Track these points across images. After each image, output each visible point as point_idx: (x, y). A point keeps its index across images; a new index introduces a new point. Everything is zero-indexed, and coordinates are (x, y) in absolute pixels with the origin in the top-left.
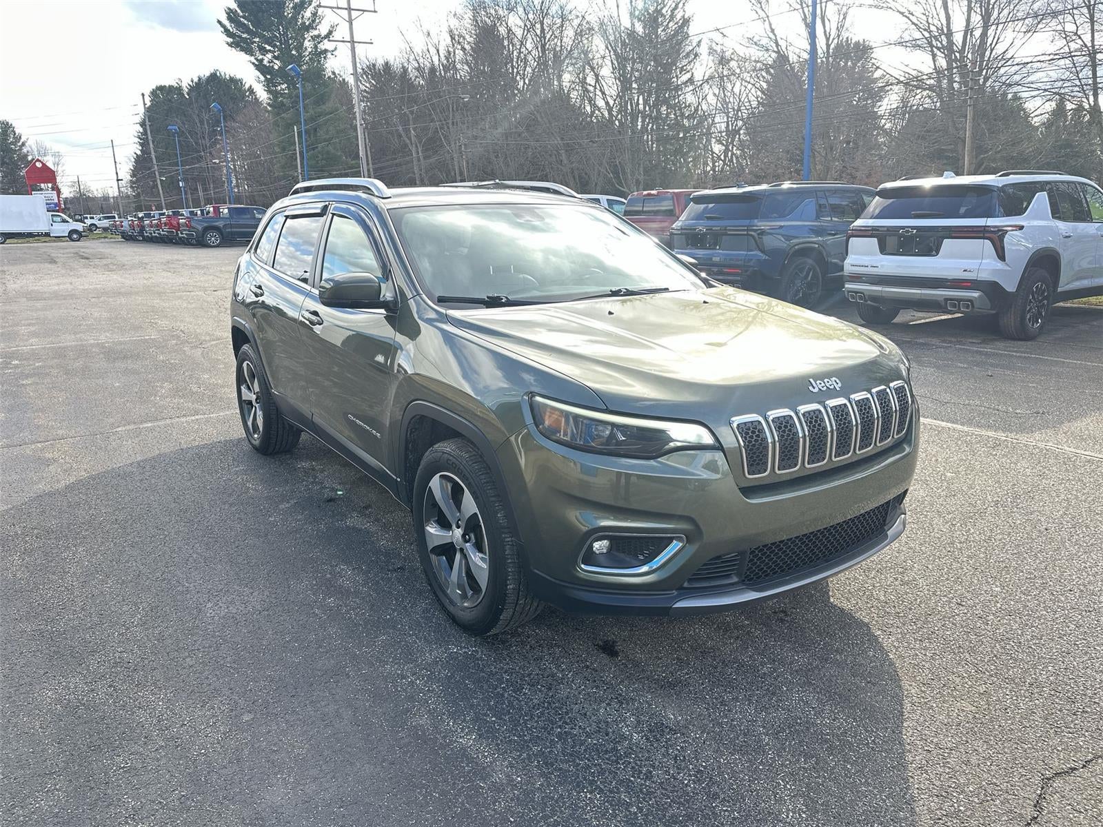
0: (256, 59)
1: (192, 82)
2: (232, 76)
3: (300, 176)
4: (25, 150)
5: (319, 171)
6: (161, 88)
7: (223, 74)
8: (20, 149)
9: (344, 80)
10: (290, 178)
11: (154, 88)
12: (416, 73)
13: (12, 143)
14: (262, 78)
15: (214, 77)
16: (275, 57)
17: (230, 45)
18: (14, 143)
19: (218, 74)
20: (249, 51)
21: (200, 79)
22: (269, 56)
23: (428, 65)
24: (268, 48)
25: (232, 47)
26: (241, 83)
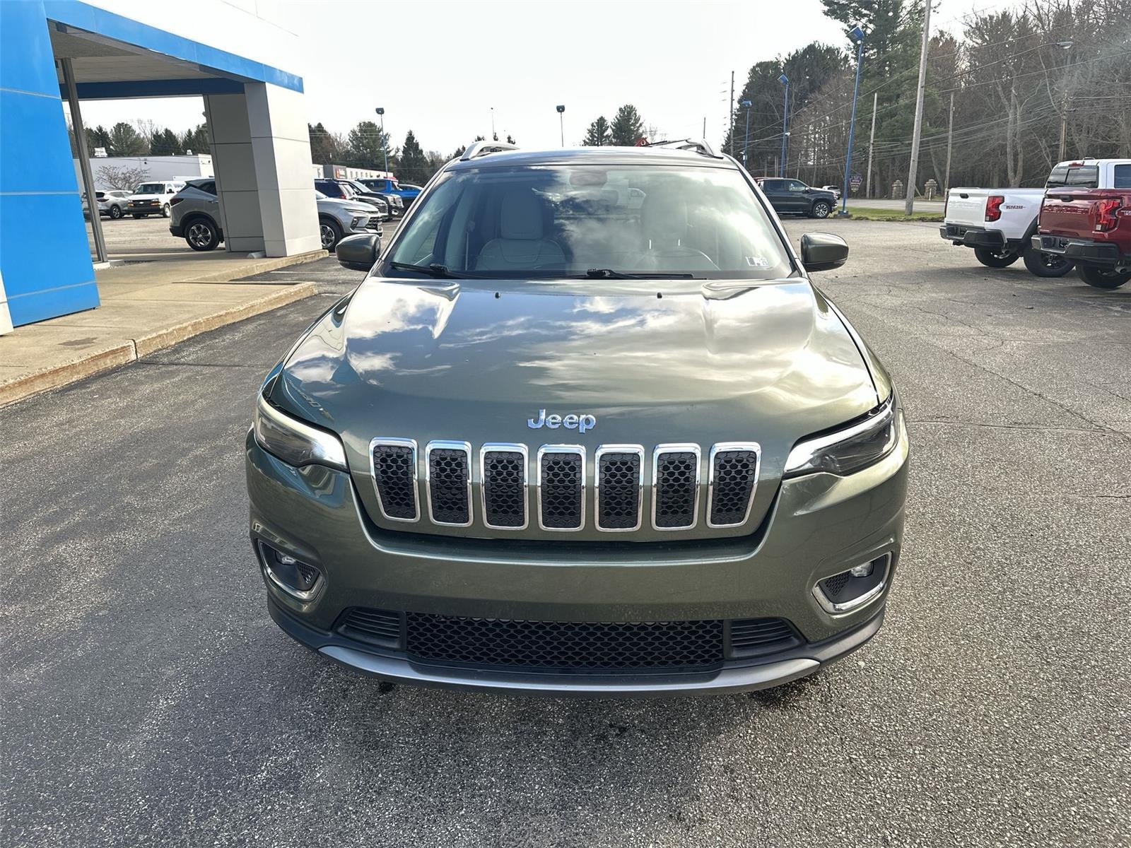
0: (849, 26)
1: (789, 55)
2: (829, 45)
3: (871, 147)
4: (641, 131)
5: (893, 141)
6: (760, 65)
7: (821, 45)
8: (638, 130)
9: (952, 39)
10: (861, 149)
11: (755, 65)
12: (1036, 22)
13: (633, 125)
14: (852, 44)
15: (811, 49)
16: (870, 21)
17: (826, 13)
18: (634, 125)
19: (817, 46)
20: (844, 18)
21: (797, 52)
22: (864, 20)
23: (1055, 9)
24: (865, 12)
25: (828, 15)
26: (838, 52)
